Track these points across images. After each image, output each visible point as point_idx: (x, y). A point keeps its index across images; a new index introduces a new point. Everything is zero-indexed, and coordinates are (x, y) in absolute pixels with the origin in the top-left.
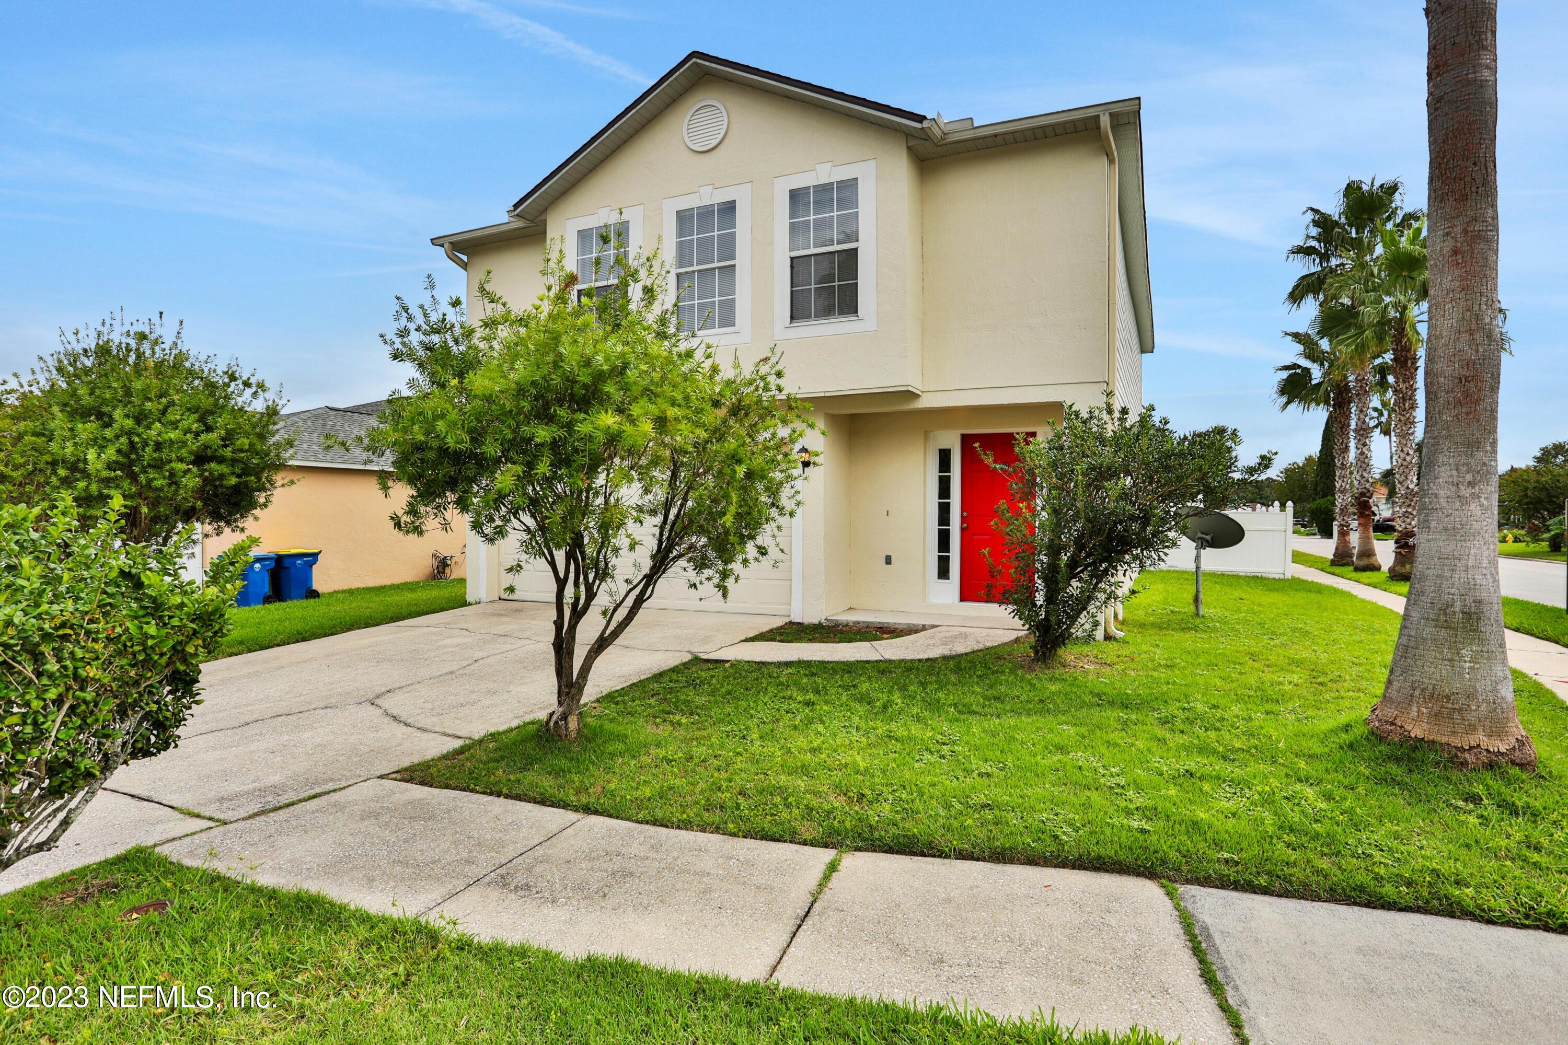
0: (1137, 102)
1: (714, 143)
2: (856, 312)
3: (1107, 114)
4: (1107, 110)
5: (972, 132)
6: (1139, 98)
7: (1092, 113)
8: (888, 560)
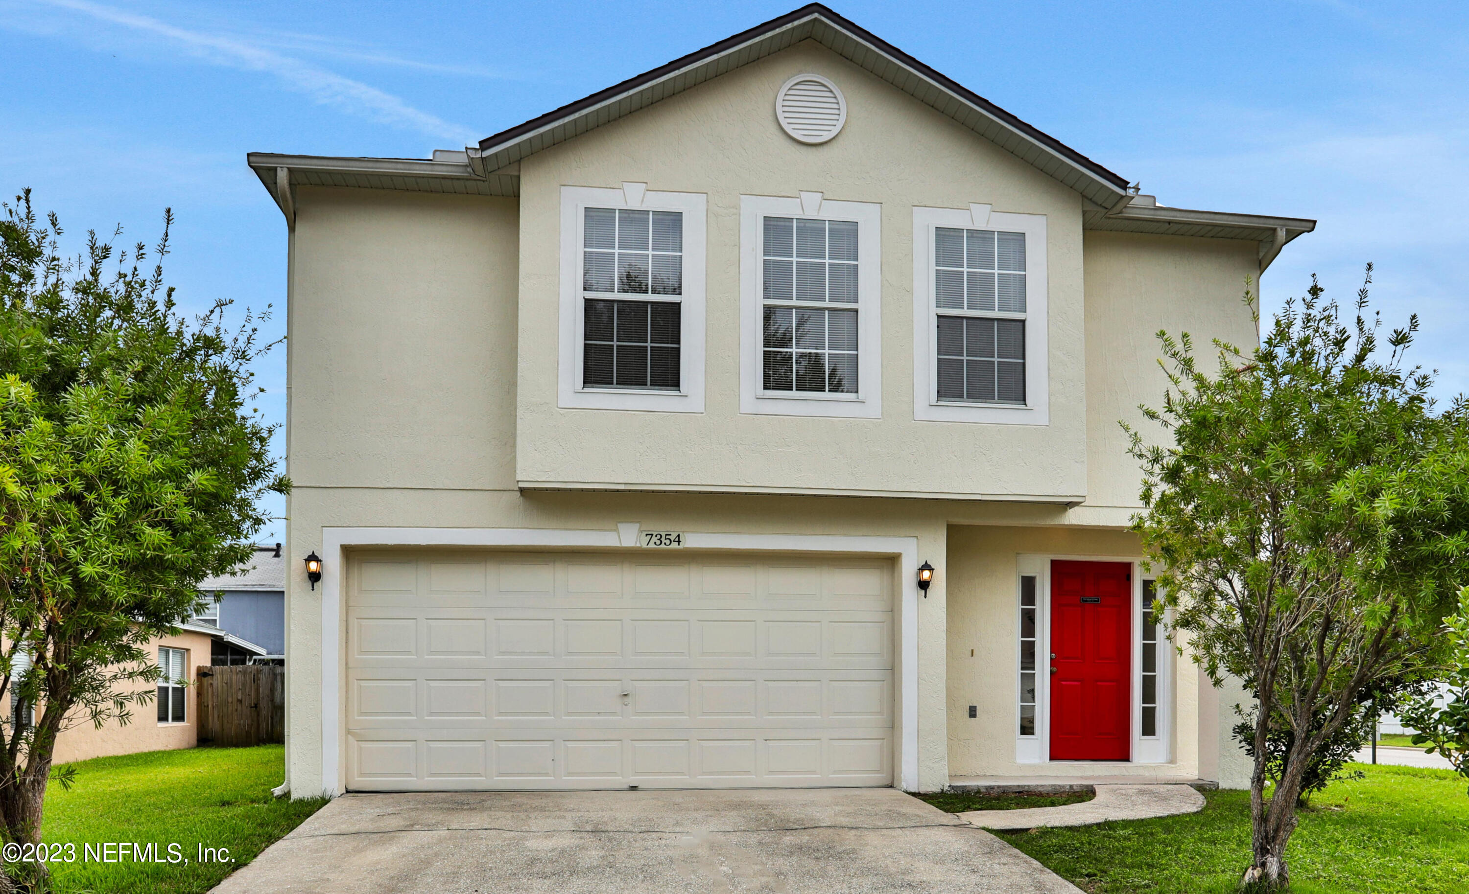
0: (1311, 225)
1: (826, 137)
2: (1024, 400)
3: (1284, 229)
4: (1284, 226)
5: (1152, 212)
6: (1315, 222)
7: (1270, 224)
8: (973, 712)
